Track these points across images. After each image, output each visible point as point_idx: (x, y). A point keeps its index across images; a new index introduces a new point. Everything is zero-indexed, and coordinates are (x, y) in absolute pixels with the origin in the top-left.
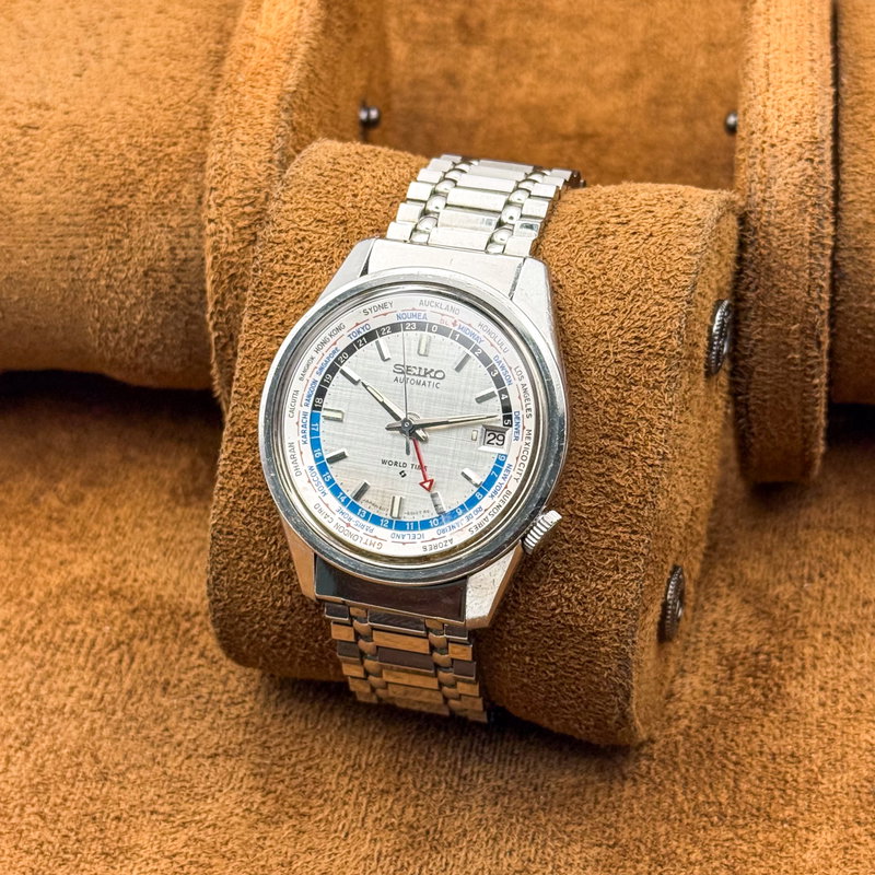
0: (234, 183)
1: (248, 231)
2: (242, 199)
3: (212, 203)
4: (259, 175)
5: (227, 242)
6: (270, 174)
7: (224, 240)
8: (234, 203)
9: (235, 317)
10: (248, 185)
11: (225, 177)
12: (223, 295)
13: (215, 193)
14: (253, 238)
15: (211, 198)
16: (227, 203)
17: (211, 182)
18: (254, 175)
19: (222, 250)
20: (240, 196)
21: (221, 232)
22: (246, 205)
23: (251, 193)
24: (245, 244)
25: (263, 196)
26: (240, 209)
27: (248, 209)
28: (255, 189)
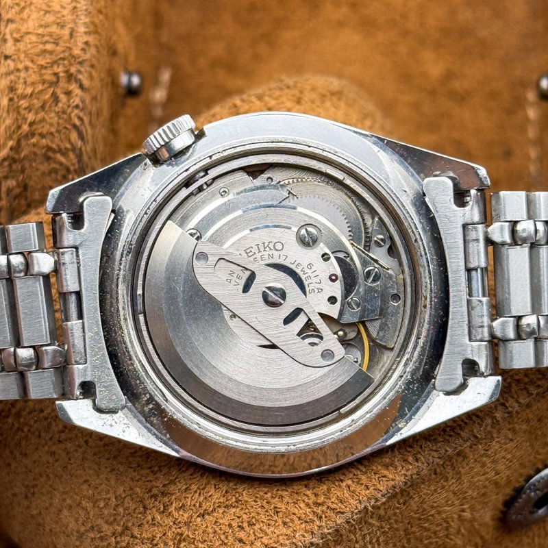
0: (34, 15)
1: (49, 71)
2: (43, 36)
3: (8, 37)
4: (63, 7)
5: (25, 82)
6: (75, 8)
7: (22, 81)
8: (34, 38)
9: (31, 165)
10: (50, 18)
11: (24, 8)
12: (19, 141)
13: (11, 26)
14: (54, 79)
15: (7, 31)
16: (27, 39)
17: (8, 12)
18: (57, 8)
19: (19, 92)
20: (40, 31)
21: (18, 70)
22: (47, 42)
23: (54, 29)
24: (46, 85)
25: (66, 32)
26: (41, 46)
27: (49, 47)
28: (58, 24)
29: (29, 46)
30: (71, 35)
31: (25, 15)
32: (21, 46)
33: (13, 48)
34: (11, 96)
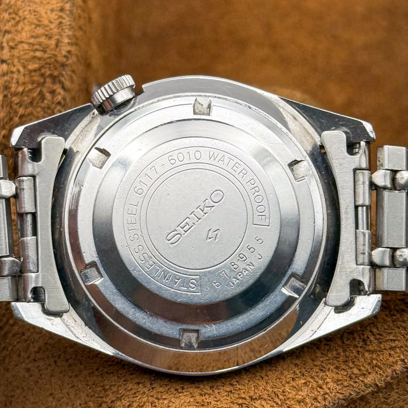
29: (22, 53)
30: (57, 45)
31: (19, 27)
32: (16, 52)
33: (9, 54)
34: (5, 93)
